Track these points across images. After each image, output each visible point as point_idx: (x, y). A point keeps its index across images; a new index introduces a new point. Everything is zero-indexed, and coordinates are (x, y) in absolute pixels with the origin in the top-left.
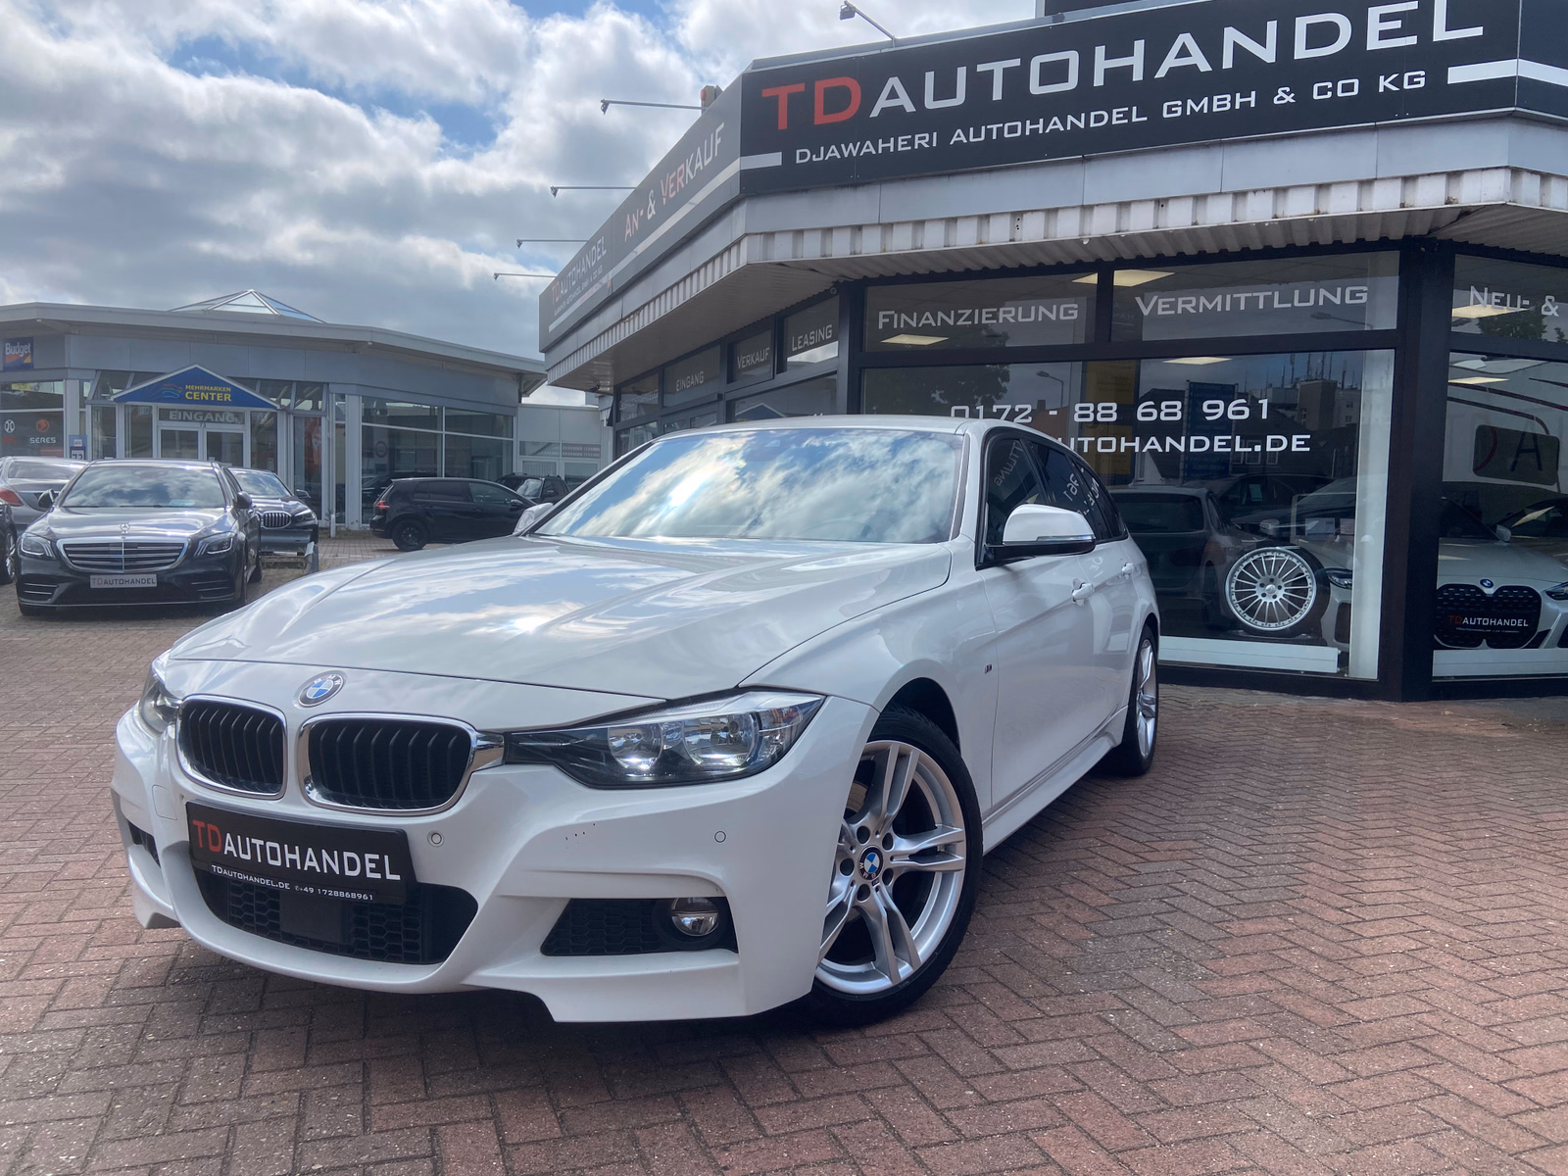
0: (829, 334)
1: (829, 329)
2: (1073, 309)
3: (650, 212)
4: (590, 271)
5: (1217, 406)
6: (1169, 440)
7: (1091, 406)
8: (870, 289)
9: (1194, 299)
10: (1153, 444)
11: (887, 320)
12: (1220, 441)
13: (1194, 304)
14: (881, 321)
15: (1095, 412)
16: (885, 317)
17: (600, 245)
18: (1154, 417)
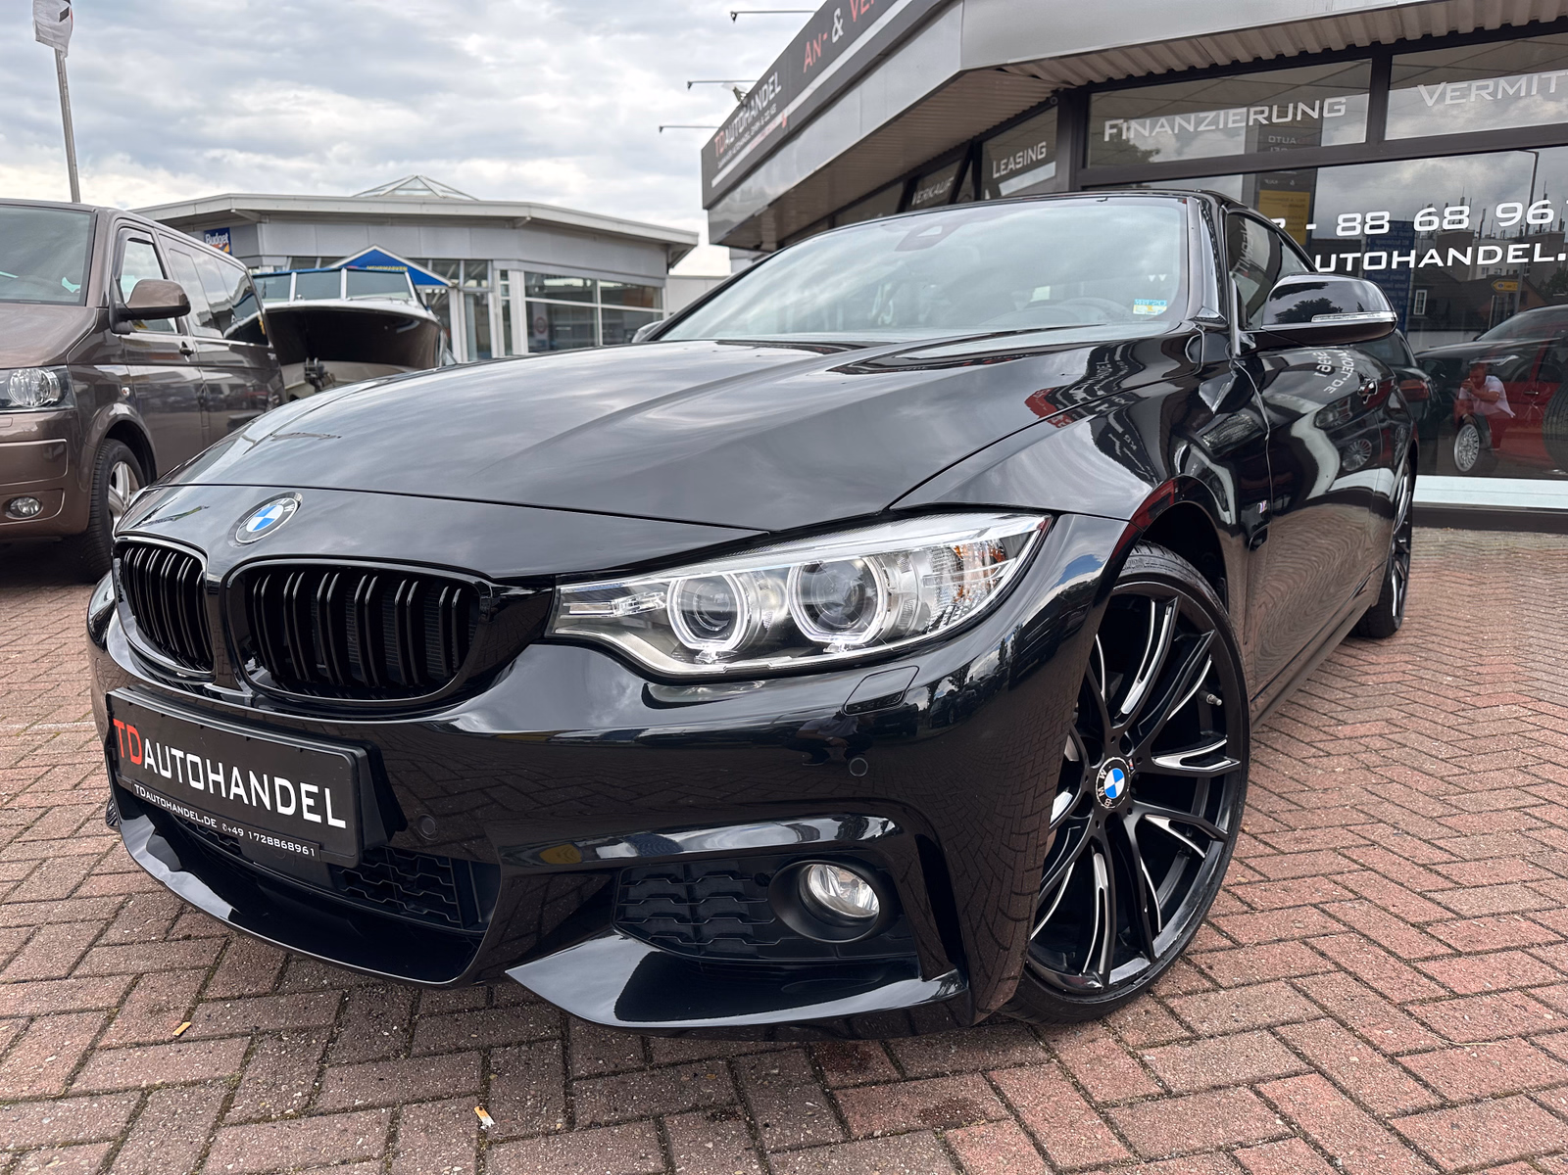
0: (1041, 153)
1: (1042, 147)
2: (1340, 103)
3: (836, 33)
4: (761, 113)
5: (1515, 210)
6: (1452, 252)
7: (1359, 217)
8: (1094, 97)
9: (1490, 82)
10: (1432, 257)
11: (1115, 131)
12: (1515, 250)
13: (1491, 89)
14: (1108, 132)
15: (1364, 223)
16: (1112, 127)
17: (773, 83)
18: (1435, 227)
